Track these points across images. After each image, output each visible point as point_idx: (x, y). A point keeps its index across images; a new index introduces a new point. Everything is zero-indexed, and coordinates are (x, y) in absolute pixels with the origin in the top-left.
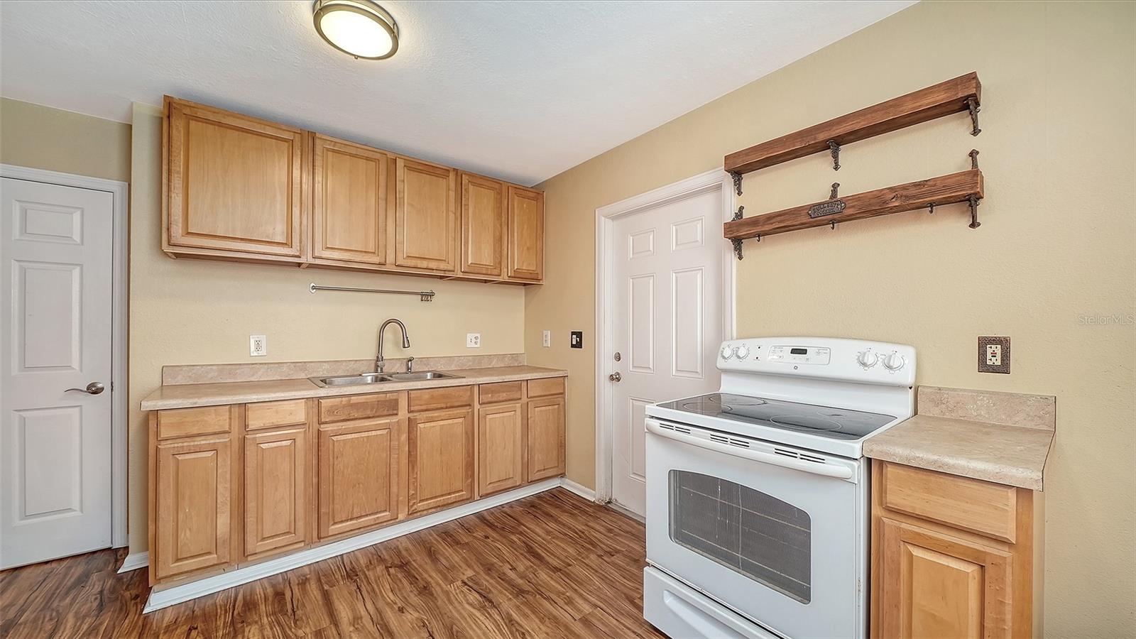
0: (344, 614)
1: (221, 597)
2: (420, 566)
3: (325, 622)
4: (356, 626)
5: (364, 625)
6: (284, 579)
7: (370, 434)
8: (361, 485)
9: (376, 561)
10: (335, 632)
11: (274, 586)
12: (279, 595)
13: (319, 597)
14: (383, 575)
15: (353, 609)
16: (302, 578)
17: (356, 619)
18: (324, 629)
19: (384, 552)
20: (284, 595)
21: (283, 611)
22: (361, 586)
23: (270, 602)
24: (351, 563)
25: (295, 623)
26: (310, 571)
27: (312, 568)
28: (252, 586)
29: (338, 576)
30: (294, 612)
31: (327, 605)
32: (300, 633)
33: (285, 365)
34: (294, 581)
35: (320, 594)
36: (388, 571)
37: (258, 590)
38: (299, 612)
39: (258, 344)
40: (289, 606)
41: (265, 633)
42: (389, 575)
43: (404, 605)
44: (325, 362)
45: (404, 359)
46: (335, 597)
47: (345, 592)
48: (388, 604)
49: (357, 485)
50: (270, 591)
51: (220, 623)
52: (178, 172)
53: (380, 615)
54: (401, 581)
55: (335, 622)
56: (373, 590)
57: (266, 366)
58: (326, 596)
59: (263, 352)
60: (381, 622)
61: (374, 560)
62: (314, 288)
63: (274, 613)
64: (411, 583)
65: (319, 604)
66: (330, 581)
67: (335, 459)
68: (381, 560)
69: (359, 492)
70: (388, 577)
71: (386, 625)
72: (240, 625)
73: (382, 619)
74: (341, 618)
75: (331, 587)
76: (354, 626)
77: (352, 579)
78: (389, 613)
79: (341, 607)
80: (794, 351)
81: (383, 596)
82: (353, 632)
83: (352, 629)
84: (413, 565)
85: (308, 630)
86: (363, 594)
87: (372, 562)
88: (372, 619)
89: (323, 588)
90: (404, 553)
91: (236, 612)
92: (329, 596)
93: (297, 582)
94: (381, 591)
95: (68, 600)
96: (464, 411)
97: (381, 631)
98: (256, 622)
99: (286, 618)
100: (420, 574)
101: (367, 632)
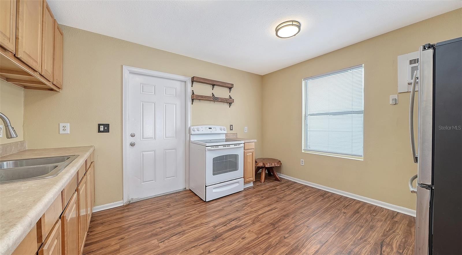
80: (209, 128)
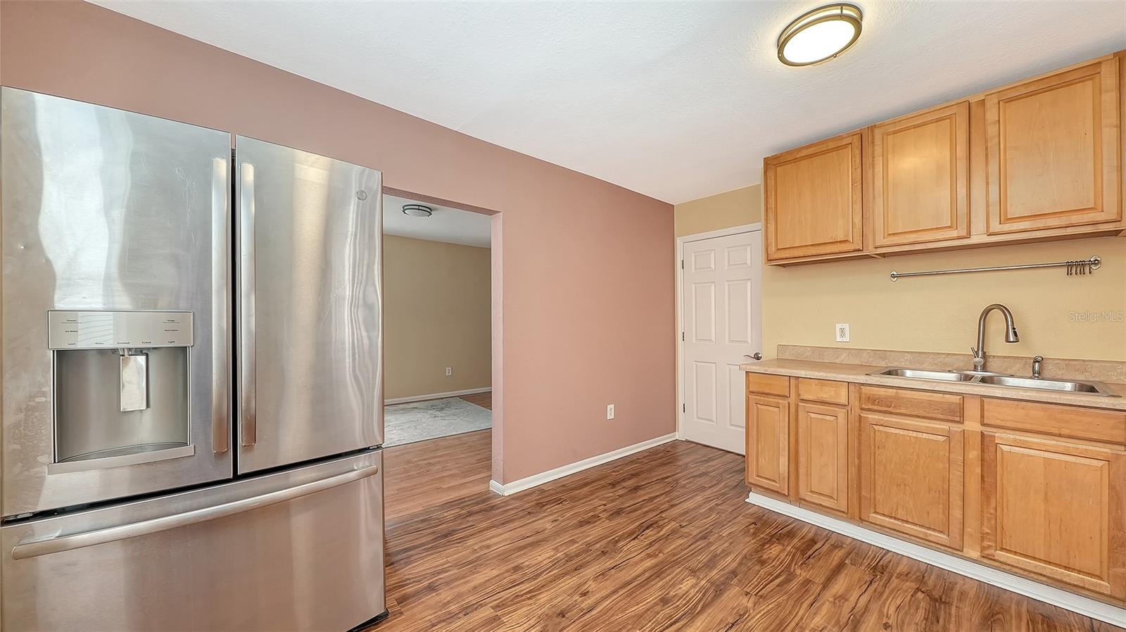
0: (839, 586)
1: (783, 518)
2: (958, 616)
3: (820, 580)
4: (836, 601)
5: (843, 606)
6: (827, 535)
7: (920, 435)
8: (908, 487)
9: (914, 577)
10: (818, 591)
11: (816, 534)
12: (813, 542)
13: (834, 563)
14: (906, 591)
15: (848, 590)
16: (838, 542)
17: (842, 598)
18: (814, 583)
19: (933, 577)
20: (816, 544)
21: (803, 552)
22: (875, 582)
23: (803, 541)
24: (890, 561)
25: (802, 564)
26: (850, 544)
27: (854, 543)
28: (804, 525)
29: (866, 562)
30: (809, 557)
31: (834, 571)
32: (798, 572)
33: (865, 351)
34: (832, 541)
35: (837, 562)
36: (915, 593)
37: (805, 530)
38: (811, 560)
39: (842, 330)
40: (810, 553)
41: (782, 555)
42: (912, 596)
43: (894, 624)
44: (907, 352)
45: (1030, 358)
46: (846, 572)
47: (857, 576)
48: (881, 611)
49: (902, 486)
50: (810, 535)
51: (768, 531)
52: (771, 208)
53: (864, 612)
54: (917, 609)
55: (825, 586)
56: (881, 594)
57: (848, 351)
58: (840, 567)
59: (847, 339)
60: (858, 617)
61: (914, 574)
62: (893, 276)
63: (798, 549)
64: (927, 619)
65: (829, 567)
66: (855, 560)
67: (876, 449)
68: (922, 579)
69: (905, 494)
70: (909, 597)
71: (859, 622)
72: (775, 540)
73: (862, 616)
74: (833, 587)
75: (851, 564)
76: (835, 599)
77: (874, 572)
78: (874, 618)
79: (842, 581)
81: (884, 603)
82: (830, 602)
83: (831, 599)
84: (950, 609)
85: (804, 574)
86: (870, 588)
87: (910, 575)
88: (854, 608)
89: (845, 560)
90: (955, 593)
91: (780, 532)
92: (842, 568)
93: (833, 543)
94: (887, 599)
95: (729, 476)
96: (1105, 450)
97: (850, 621)
98: (784, 545)
99: (801, 557)
100: (948, 621)
101: (839, 611)
